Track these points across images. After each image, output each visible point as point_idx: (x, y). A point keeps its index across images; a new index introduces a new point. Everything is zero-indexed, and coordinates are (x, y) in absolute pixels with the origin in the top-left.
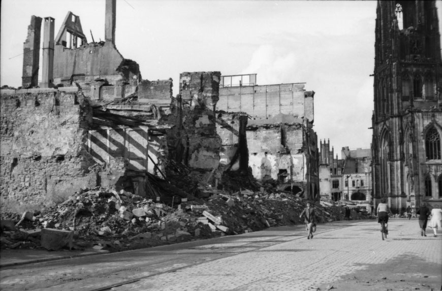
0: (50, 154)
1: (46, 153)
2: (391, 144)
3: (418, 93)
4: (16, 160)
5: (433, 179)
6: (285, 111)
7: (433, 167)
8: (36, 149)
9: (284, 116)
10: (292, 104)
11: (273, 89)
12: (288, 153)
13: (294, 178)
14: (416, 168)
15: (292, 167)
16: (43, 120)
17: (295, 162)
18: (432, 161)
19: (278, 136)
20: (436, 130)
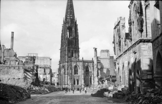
0: (17, 78)
1: (16, 78)
2: (65, 70)
3: (72, 56)
4: (9, 79)
5: (76, 80)
6: (45, 64)
7: (76, 77)
8: (14, 77)
9: (45, 65)
10: (47, 62)
11: (42, 58)
12: (46, 74)
13: (47, 81)
14: (71, 77)
15: (47, 78)
16: (16, 71)
17: (47, 77)
18: (76, 75)
19: (43, 70)
20: (77, 66)
